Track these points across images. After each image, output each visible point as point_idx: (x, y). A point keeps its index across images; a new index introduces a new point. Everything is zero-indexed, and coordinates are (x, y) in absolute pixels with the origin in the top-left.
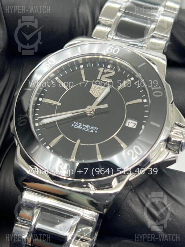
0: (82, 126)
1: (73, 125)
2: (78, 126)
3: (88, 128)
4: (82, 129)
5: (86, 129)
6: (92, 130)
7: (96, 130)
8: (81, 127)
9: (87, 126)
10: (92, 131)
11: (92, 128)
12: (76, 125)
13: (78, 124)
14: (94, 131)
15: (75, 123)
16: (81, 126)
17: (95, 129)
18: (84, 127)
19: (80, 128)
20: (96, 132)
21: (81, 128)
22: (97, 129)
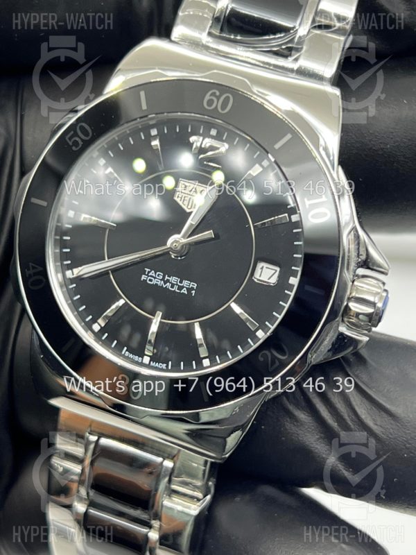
0: (163, 279)
1: (143, 277)
2: (155, 278)
3: (177, 284)
4: (165, 286)
5: (172, 286)
7: (193, 289)
8: (162, 282)
9: (173, 279)
10: (185, 291)
11: (185, 283)
12: (151, 276)
13: (154, 275)
14: (189, 290)
15: (149, 272)
17: (191, 286)
18: (168, 281)
19: (159, 284)
20: (194, 292)
22: (195, 287)
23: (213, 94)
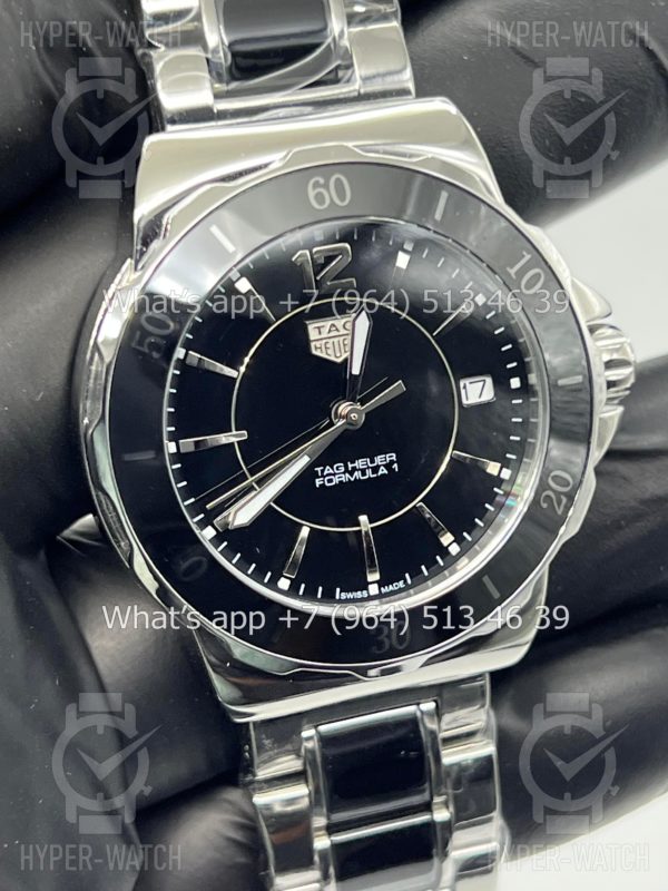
0: (346, 471)
1: (318, 482)
2: (334, 475)
3: (368, 468)
4: (352, 479)
5: (364, 473)
6: (382, 468)
7: (392, 462)
8: (347, 475)
9: (360, 464)
10: (383, 471)
11: (379, 460)
12: (328, 475)
13: (331, 471)
14: (388, 466)
15: (323, 471)
16: (344, 473)
17: (388, 459)
18: (354, 469)
19: (343, 479)
20: (395, 466)
21: (346, 478)
22: (394, 458)
23: (316, 185)
